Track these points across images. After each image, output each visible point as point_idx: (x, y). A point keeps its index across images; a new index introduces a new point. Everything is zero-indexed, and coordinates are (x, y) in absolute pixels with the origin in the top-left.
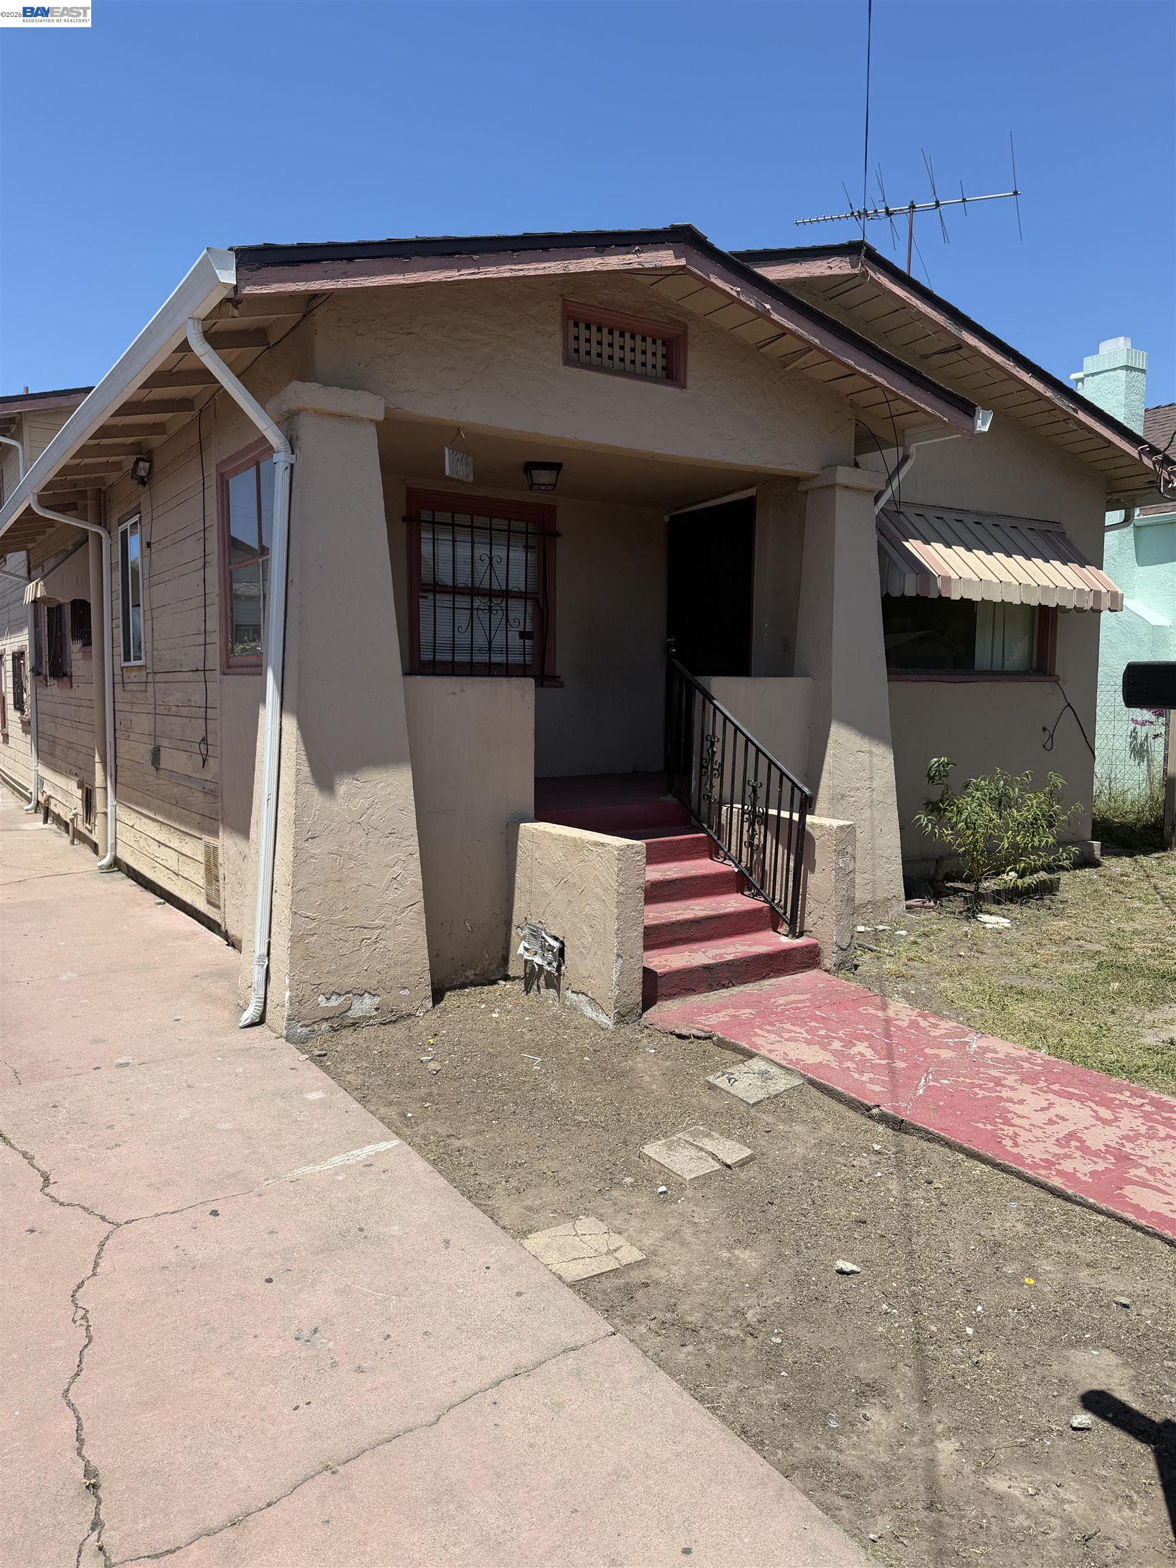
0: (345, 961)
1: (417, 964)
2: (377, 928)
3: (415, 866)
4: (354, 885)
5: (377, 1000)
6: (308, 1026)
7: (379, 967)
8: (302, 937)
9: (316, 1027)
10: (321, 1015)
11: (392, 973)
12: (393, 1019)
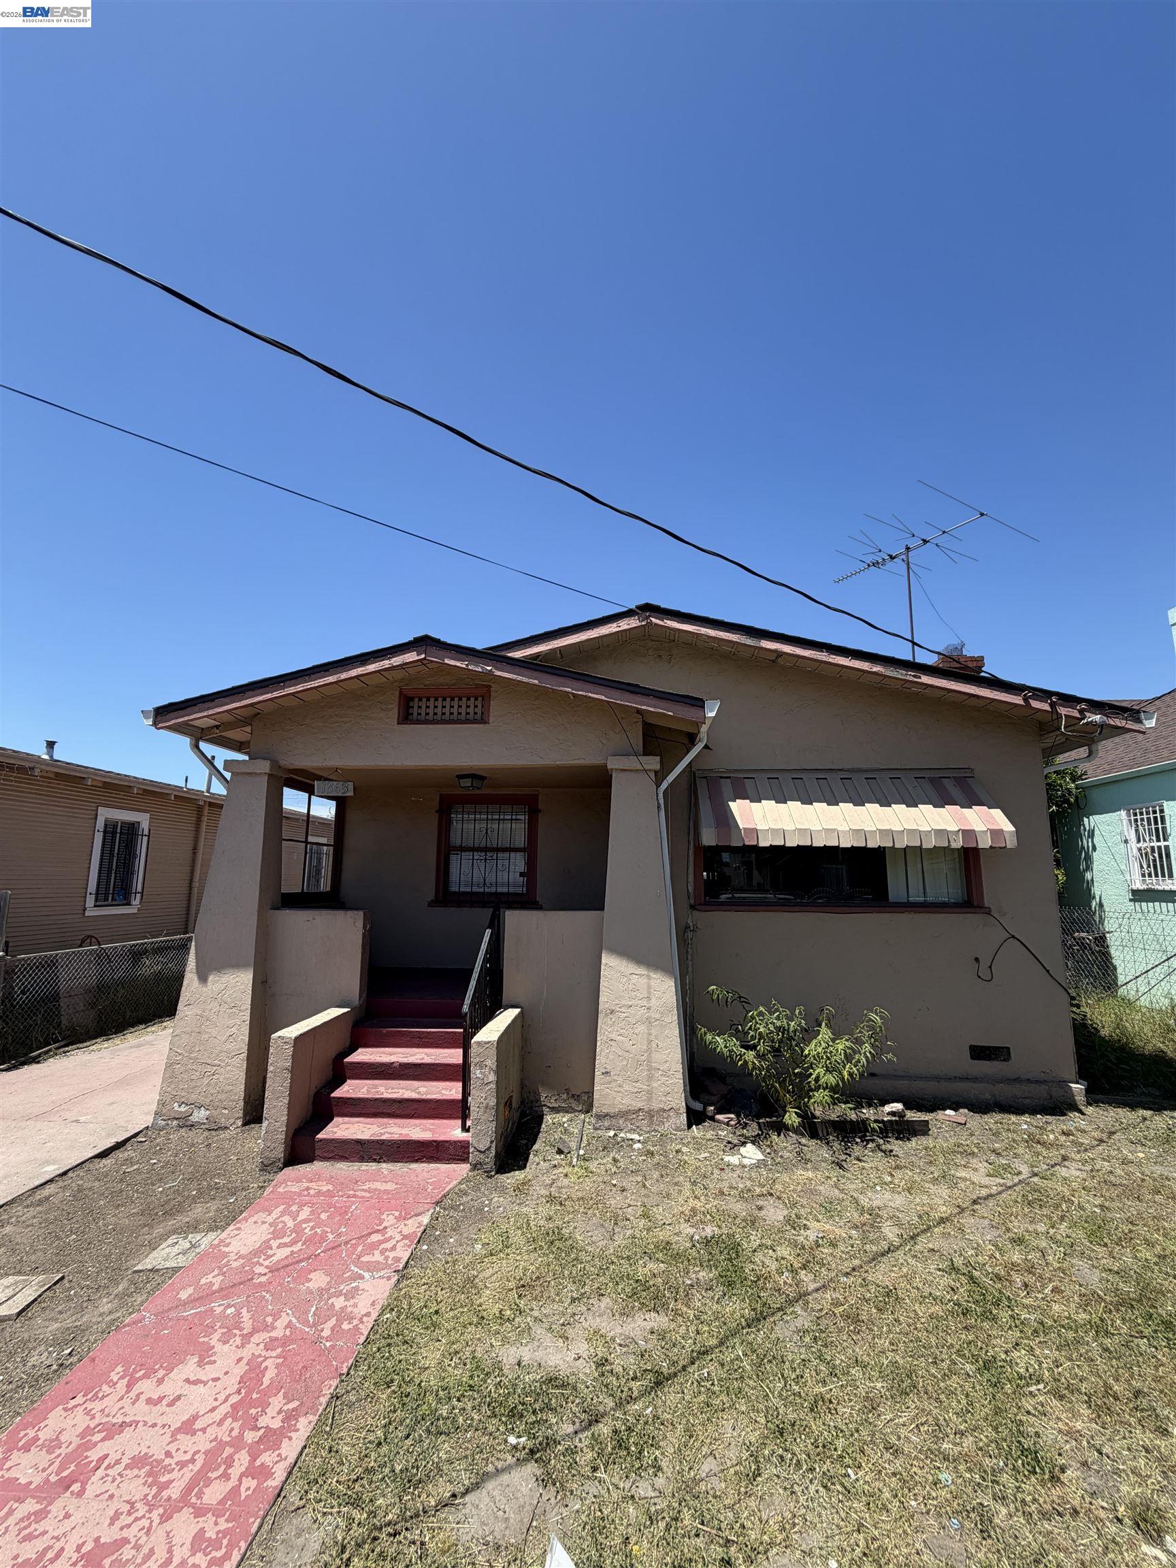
0: (193, 1084)
1: (236, 1094)
2: (215, 1066)
3: (246, 1030)
4: (207, 1036)
5: (208, 1112)
6: (165, 1120)
7: (212, 1091)
8: (171, 1064)
9: (170, 1122)
10: (173, 1115)
11: (220, 1097)
12: (216, 1128)
